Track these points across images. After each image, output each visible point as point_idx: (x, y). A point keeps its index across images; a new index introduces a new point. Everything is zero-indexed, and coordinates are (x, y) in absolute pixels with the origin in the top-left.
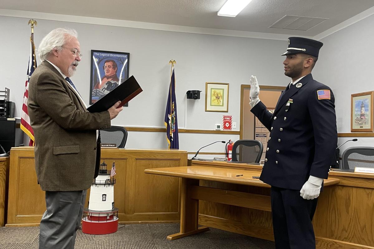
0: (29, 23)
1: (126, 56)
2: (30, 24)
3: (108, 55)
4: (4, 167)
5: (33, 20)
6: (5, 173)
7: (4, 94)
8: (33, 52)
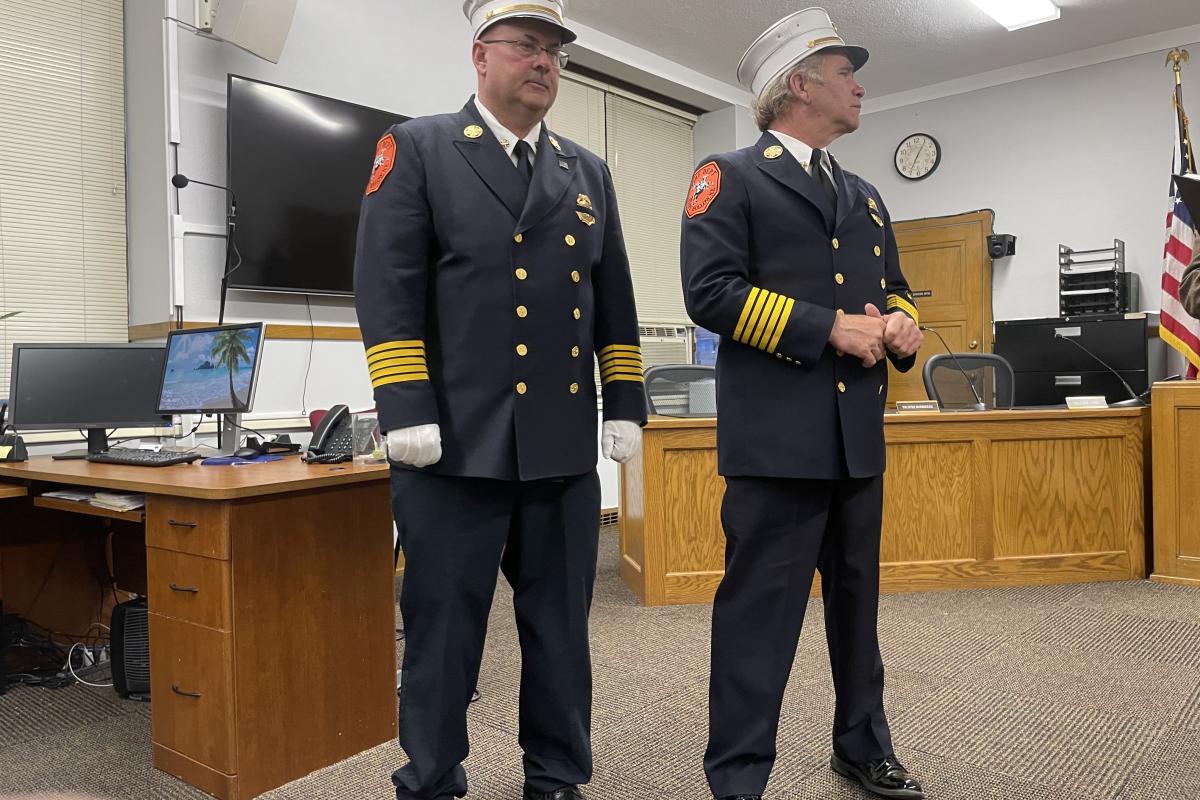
0: (1168, 60)
2: (1172, 63)
4: (1136, 430)
5: (1177, 50)
6: (1141, 447)
7: (1111, 255)
8: (1183, 134)
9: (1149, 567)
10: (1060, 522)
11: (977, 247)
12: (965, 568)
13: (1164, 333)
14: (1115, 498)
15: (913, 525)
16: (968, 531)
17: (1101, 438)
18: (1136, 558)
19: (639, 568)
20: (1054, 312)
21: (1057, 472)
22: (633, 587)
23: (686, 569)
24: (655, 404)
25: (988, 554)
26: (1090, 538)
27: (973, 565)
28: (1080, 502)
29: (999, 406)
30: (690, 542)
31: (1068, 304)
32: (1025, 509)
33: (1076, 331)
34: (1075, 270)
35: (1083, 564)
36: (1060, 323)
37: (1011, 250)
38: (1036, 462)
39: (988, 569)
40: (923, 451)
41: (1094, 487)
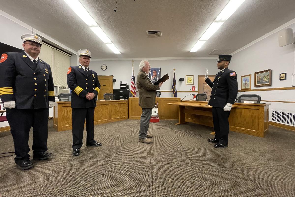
1: (159, 69)
2: (132, 62)
3: (154, 69)
4: (127, 103)
5: (133, 60)
7: (126, 83)
8: (133, 70)
9: (128, 118)
10: (119, 114)
11: (111, 80)
12: (108, 120)
13: (131, 92)
14: (125, 110)
15: (101, 115)
16: (108, 116)
17: (124, 104)
18: (127, 117)
19: (57, 126)
20: (120, 89)
21: (119, 108)
22: (55, 129)
23: (66, 125)
24: (61, 99)
25: (111, 118)
26: (122, 115)
27: (109, 120)
28: (121, 112)
29: (114, 100)
30: (66, 121)
31: (121, 88)
32: (115, 112)
33: (122, 91)
34: (122, 84)
35: (121, 118)
36: (120, 90)
37: (115, 81)
38: (117, 107)
39: (111, 120)
40: (103, 106)
41: (123, 109)
